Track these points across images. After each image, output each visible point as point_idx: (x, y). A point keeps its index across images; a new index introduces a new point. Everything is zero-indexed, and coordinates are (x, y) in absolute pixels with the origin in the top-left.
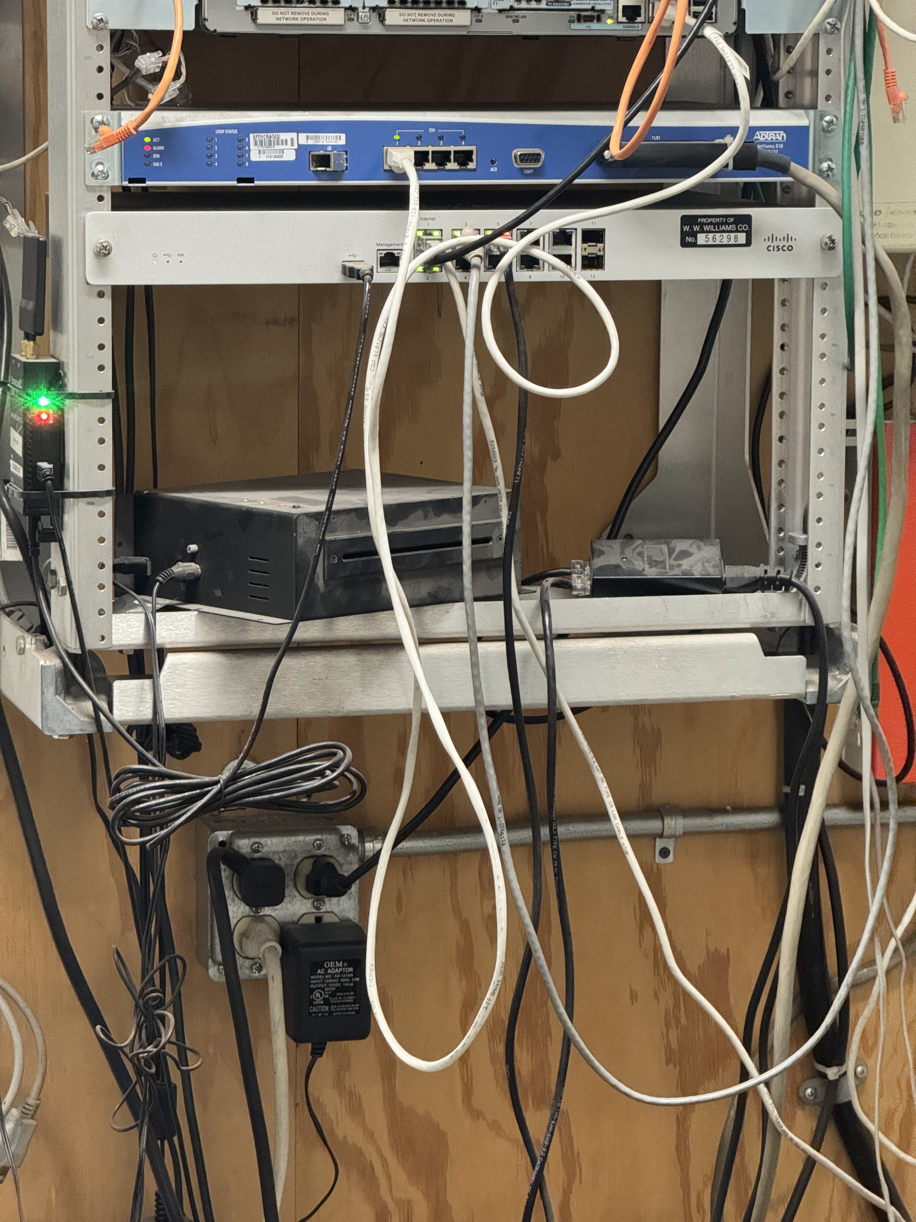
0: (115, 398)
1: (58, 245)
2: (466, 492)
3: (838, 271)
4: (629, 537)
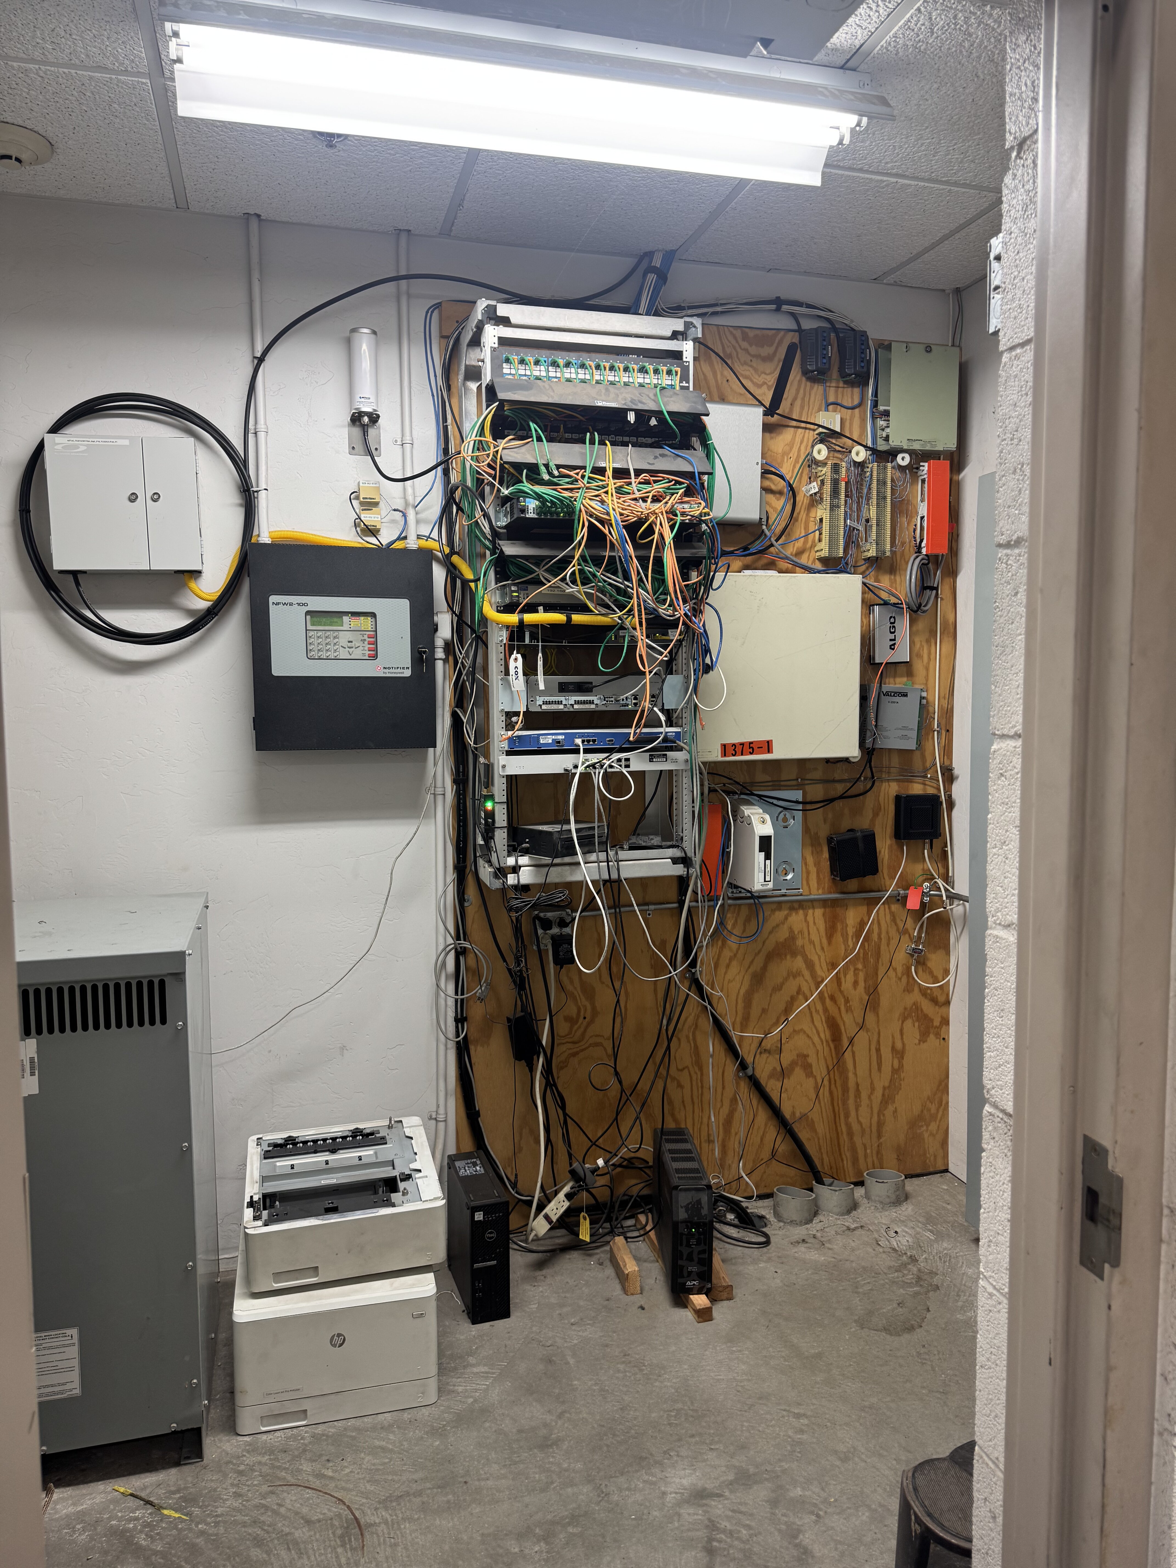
0: (507, 803)
1: (493, 765)
2: (596, 825)
3: (689, 767)
4: (639, 835)
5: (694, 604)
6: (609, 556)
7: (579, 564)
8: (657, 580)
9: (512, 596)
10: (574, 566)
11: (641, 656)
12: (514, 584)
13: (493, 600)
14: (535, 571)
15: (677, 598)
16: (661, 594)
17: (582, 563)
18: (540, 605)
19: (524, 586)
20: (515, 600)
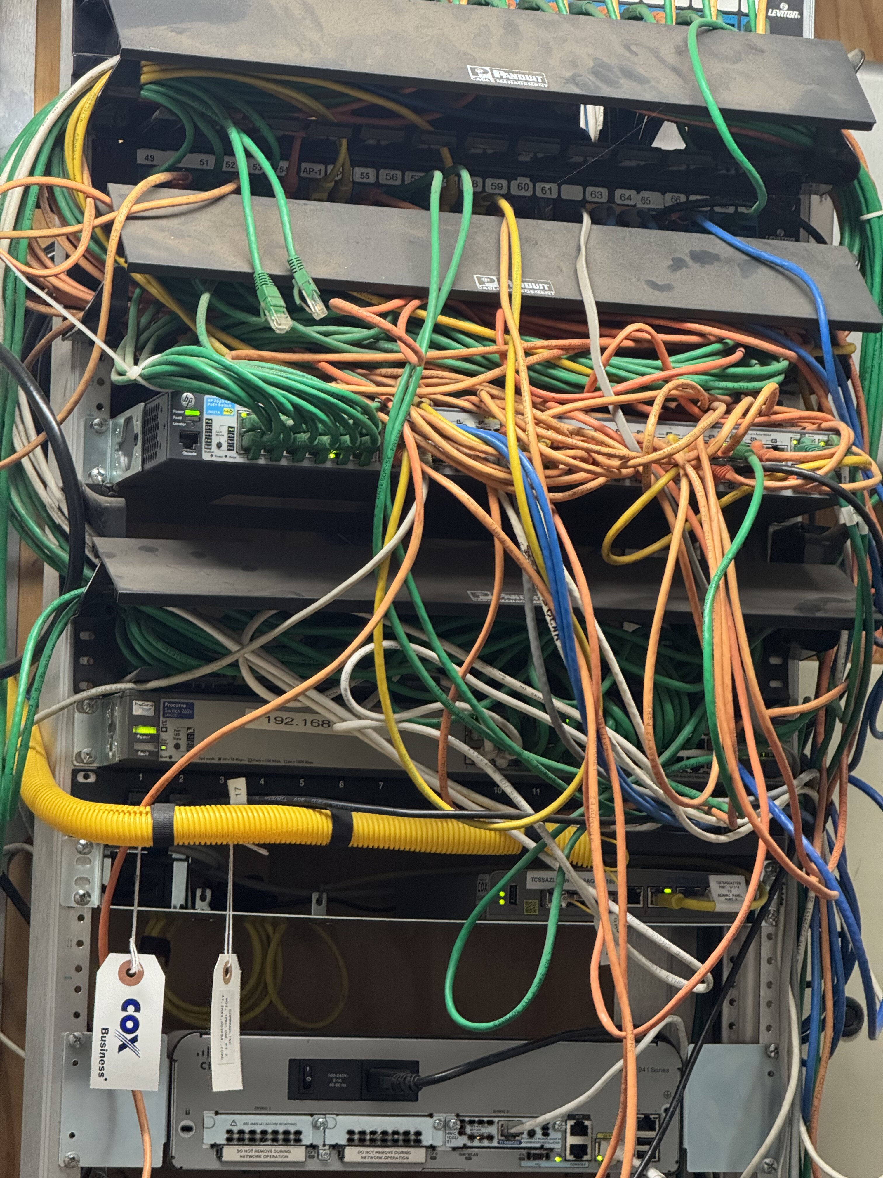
5: (808, 785)
6: (502, 609)
7: (389, 634)
8: (674, 695)
9: (133, 738)
10: (370, 639)
11: (605, 972)
12: (144, 696)
13: (60, 748)
14: (223, 652)
15: (745, 763)
16: (685, 746)
17: (400, 629)
18: (235, 772)
19: (180, 701)
20: (143, 750)
